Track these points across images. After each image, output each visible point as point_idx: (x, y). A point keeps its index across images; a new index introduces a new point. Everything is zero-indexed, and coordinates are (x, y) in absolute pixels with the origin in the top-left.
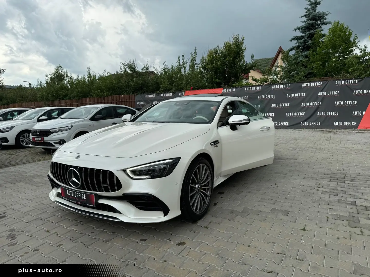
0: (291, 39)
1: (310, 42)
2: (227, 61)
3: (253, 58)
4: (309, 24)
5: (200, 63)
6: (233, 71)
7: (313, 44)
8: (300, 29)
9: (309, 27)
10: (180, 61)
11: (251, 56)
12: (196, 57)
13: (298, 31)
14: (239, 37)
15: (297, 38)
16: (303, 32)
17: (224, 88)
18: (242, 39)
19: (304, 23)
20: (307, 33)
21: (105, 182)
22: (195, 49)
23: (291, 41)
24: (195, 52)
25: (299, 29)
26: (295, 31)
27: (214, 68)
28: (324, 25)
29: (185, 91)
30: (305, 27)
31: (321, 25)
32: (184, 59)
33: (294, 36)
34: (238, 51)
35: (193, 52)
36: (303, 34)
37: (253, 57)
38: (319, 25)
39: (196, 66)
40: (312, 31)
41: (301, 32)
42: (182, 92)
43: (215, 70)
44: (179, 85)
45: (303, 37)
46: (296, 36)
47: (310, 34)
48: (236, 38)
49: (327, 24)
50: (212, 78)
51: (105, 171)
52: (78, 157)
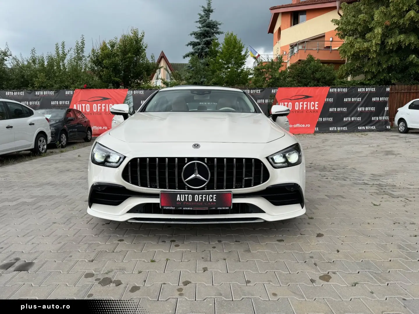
0: (187, 44)
1: (207, 50)
2: (128, 57)
3: (154, 59)
4: (205, 30)
5: (89, 56)
6: (135, 71)
7: (210, 51)
8: (196, 34)
9: (205, 33)
10: (59, 50)
11: (151, 56)
12: (83, 47)
13: (193, 36)
14: (138, 32)
15: (194, 44)
16: (197, 38)
17: (129, 89)
18: (142, 35)
19: (199, 29)
20: (204, 40)
21: (248, 174)
22: (82, 37)
23: (188, 45)
24: (82, 41)
25: (194, 34)
26: (190, 35)
27: (113, 63)
28: (217, 34)
29: (74, 90)
30: (201, 33)
31: (215, 34)
32: (64, 48)
33: (191, 41)
34: (138, 48)
35: (80, 41)
36: (198, 41)
37: (153, 57)
38: (213, 33)
39: (84, 59)
40: (208, 39)
41: (196, 38)
42: (70, 90)
43: (114, 67)
44: (62, 82)
45: (199, 44)
46: (192, 41)
47: (207, 41)
48: (136, 33)
49: (220, 34)
50: (110, 76)
51: (249, 160)
52: (196, 146)
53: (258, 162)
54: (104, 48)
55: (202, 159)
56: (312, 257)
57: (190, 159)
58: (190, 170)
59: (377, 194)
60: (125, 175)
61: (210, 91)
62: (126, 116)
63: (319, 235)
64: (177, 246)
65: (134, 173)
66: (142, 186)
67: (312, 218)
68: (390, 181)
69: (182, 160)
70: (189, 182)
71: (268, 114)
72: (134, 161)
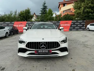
5: (18, 14)
10: (11, 13)
12: (16, 12)
27: (23, 16)
28: (47, 9)
30: (43, 8)
33: (41, 10)
34: (29, 12)
40: (45, 10)
42: (14, 22)
45: (43, 11)
48: (28, 9)
51: (55, 42)
52: (43, 39)
53: (57, 42)
54: (21, 12)
55: (44, 42)
56: (70, 65)
57: (42, 42)
58: (42, 45)
59: (84, 47)
60: (26, 46)
61: (46, 24)
62: (26, 30)
63: (72, 58)
64: (39, 62)
65: (29, 45)
66: (30, 48)
67: (70, 54)
68: (86, 43)
69: (40, 42)
70: (41, 48)
71: (59, 29)
72: (28, 43)
